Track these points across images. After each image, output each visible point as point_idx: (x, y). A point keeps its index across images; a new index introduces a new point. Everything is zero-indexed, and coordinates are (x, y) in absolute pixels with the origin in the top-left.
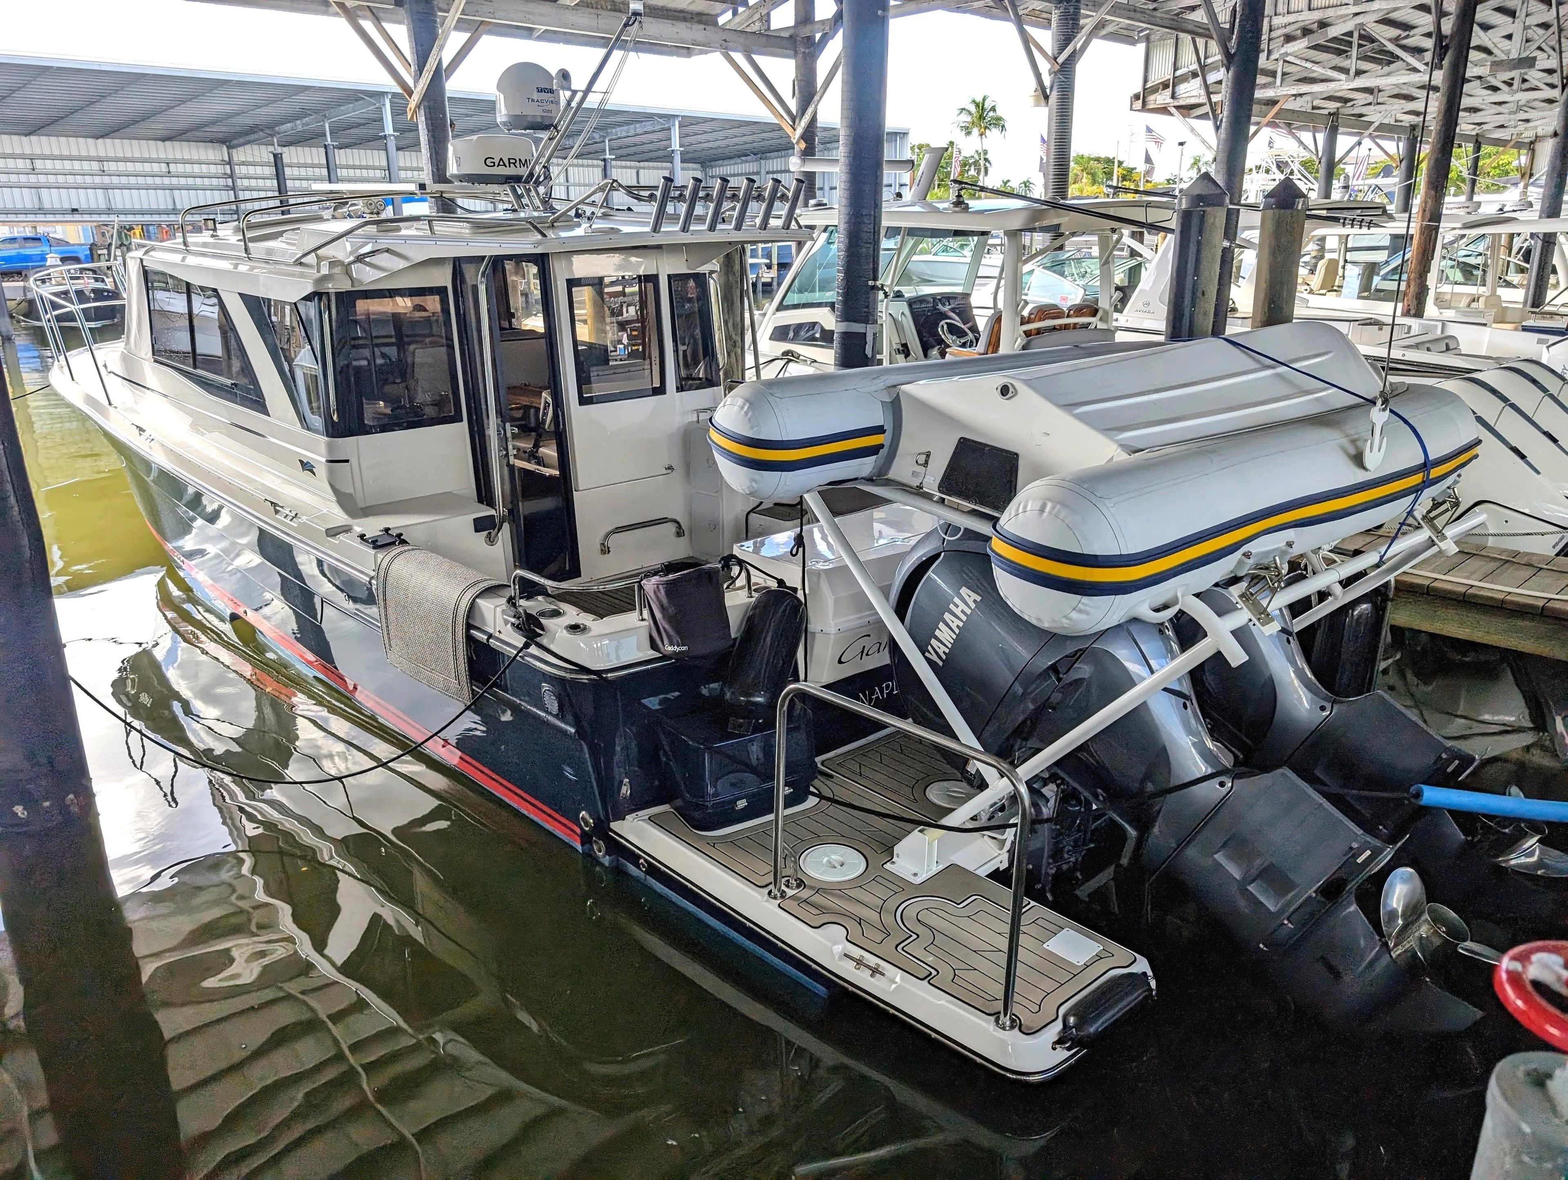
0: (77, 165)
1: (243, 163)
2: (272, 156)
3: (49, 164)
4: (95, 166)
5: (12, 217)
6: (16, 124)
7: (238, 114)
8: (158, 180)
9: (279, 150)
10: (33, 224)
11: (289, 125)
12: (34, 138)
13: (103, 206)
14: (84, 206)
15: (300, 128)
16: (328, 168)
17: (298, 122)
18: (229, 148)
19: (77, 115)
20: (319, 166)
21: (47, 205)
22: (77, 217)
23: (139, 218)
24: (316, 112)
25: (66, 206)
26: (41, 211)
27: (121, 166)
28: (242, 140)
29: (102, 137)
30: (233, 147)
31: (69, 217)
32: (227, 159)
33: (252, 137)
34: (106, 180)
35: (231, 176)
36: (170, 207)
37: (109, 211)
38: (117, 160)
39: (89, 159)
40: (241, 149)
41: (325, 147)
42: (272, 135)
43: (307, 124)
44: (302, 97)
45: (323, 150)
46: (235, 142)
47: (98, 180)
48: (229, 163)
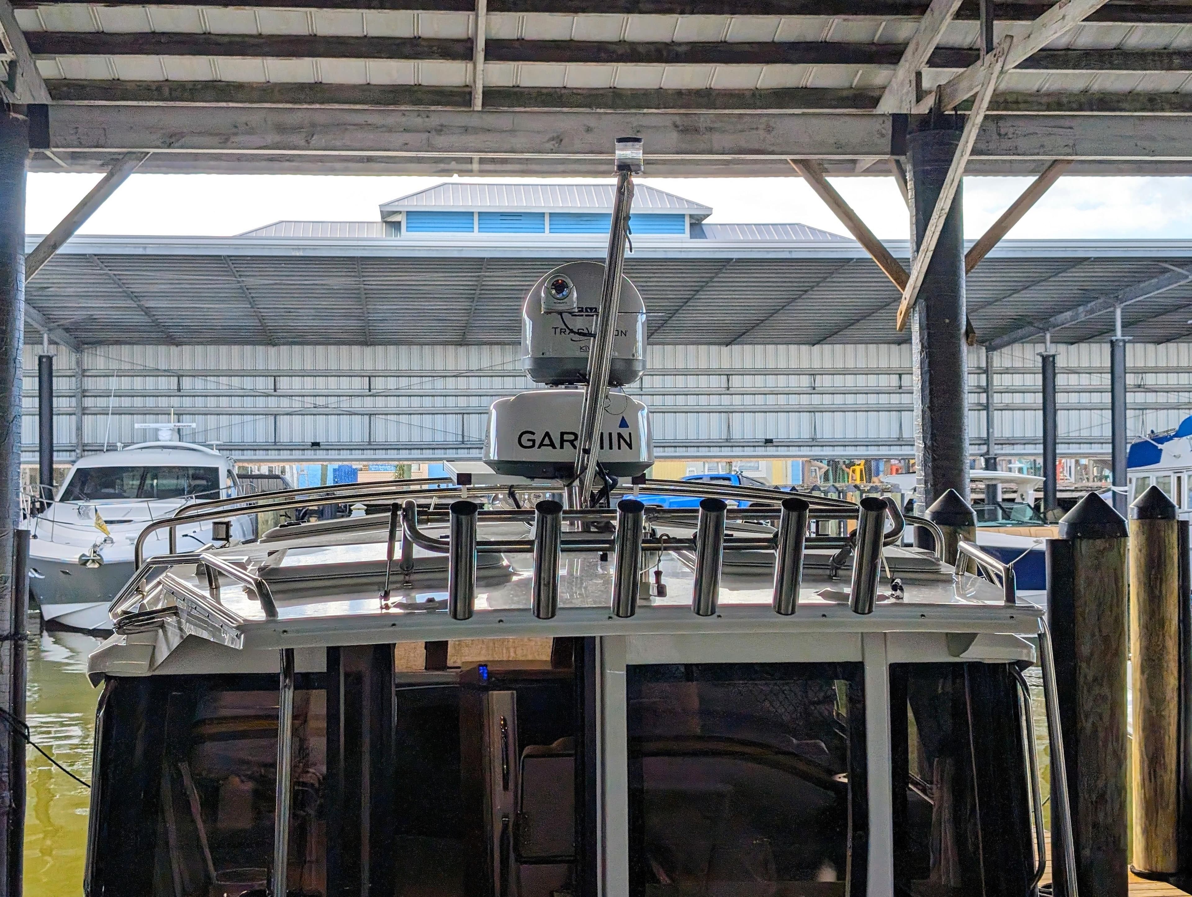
0: (782, 381)
1: (1006, 371)
2: (1040, 359)
3: (748, 381)
4: (805, 381)
5: (703, 452)
6: (715, 331)
7: (990, 303)
8: (883, 399)
9: (1052, 349)
10: (728, 460)
11: (1068, 314)
12: (736, 348)
13: (806, 435)
14: (782, 435)
15: (1082, 318)
16: (1112, 373)
17: (1081, 309)
18: (988, 349)
19: (779, 316)
20: (1100, 371)
21: (736, 435)
22: (771, 450)
23: (862, 451)
24: (1103, 293)
25: (761, 436)
26: (729, 442)
27: (839, 381)
28: (1006, 338)
29: (818, 343)
30: (994, 349)
31: (760, 451)
32: (984, 365)
33: (1020, 332)
34: (816, 399)
35: (986, 390)
36: (895, 435)
37: (813, 442)
38: (834, 373)
39: (798, 372)
40: (1006, 350)
41: (1112, 342)
42: (1044, 330)
43: (1092, 311)
44: (1076, 274)
45: (1107, 348)
46: (997, 341)
47: (805, 400)
48: (986, 371)
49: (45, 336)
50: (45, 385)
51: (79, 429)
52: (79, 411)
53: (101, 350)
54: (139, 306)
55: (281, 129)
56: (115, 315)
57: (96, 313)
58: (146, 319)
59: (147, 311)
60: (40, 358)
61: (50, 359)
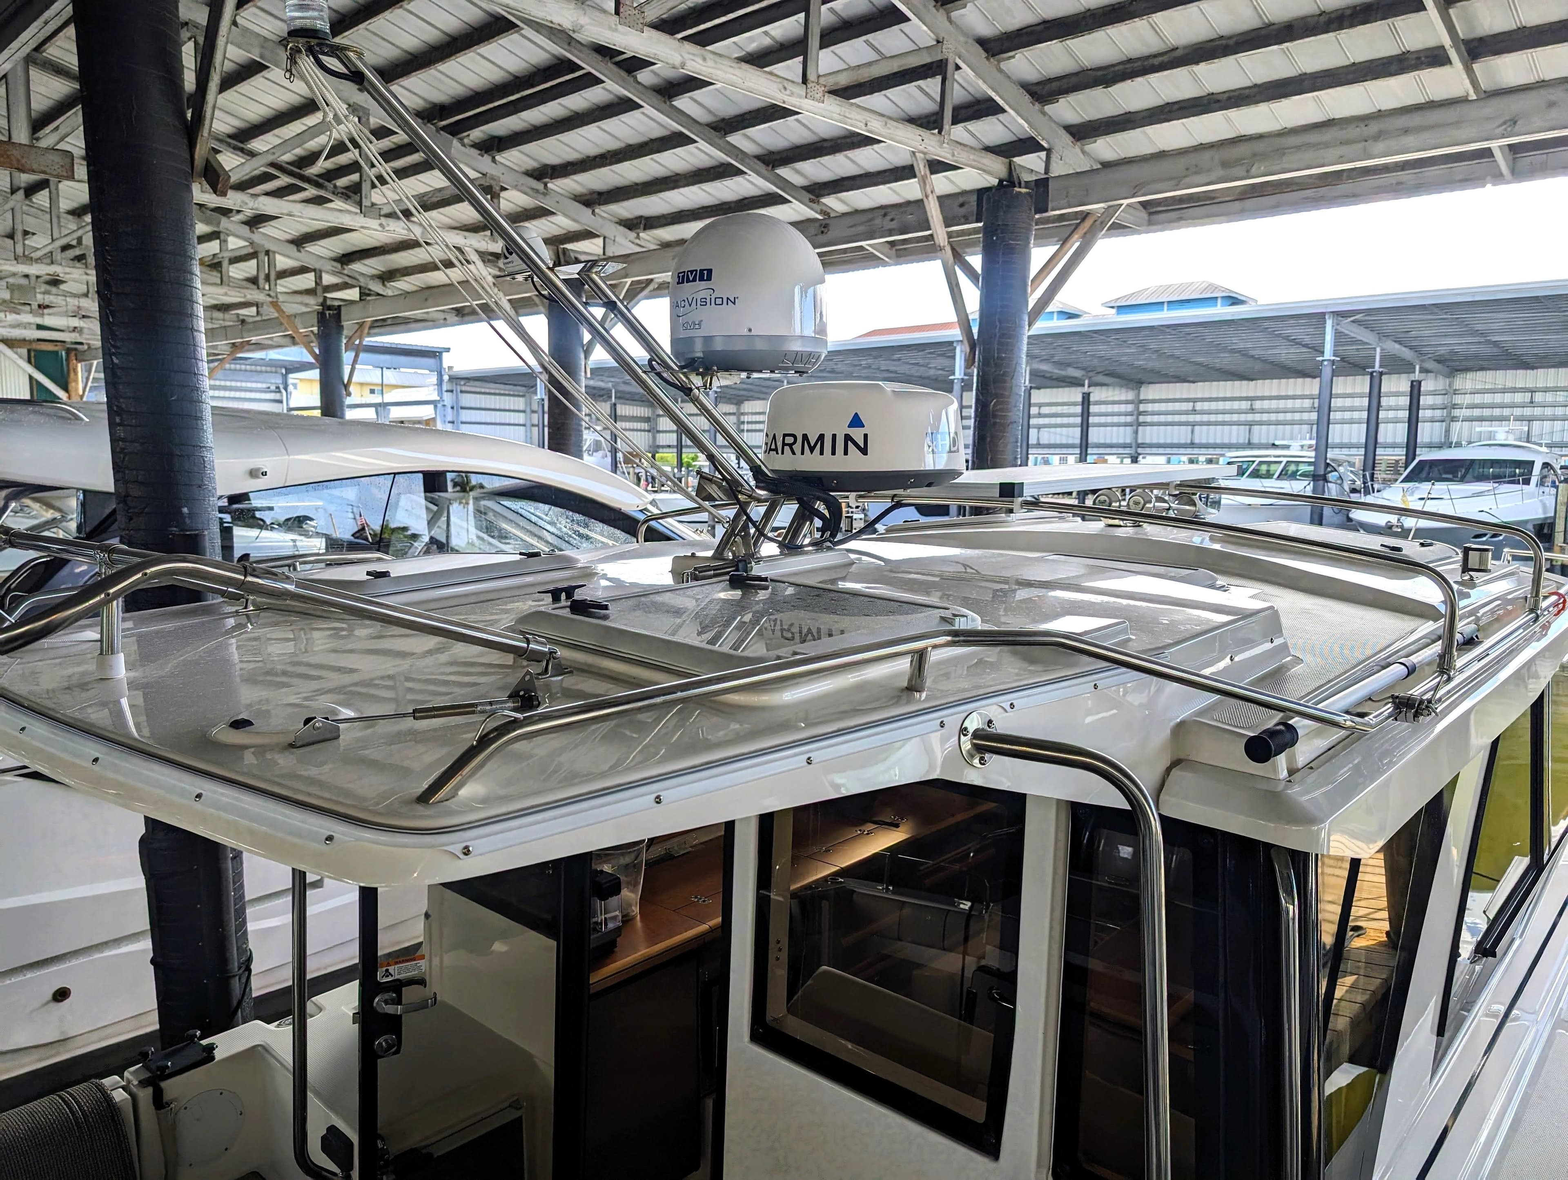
49: (1417, 367)
50: (1415, 401)
51: (1448, 431)
52: (1448, 420)
53: (1470, 375)
54: (1487, 341)
55: (1225, 165)
56: (1474, 349)
57: (1457, 348)
58: (1495, 350)
59: (1496, 344)
60: (1412, 382)
61: (1420, 383)
